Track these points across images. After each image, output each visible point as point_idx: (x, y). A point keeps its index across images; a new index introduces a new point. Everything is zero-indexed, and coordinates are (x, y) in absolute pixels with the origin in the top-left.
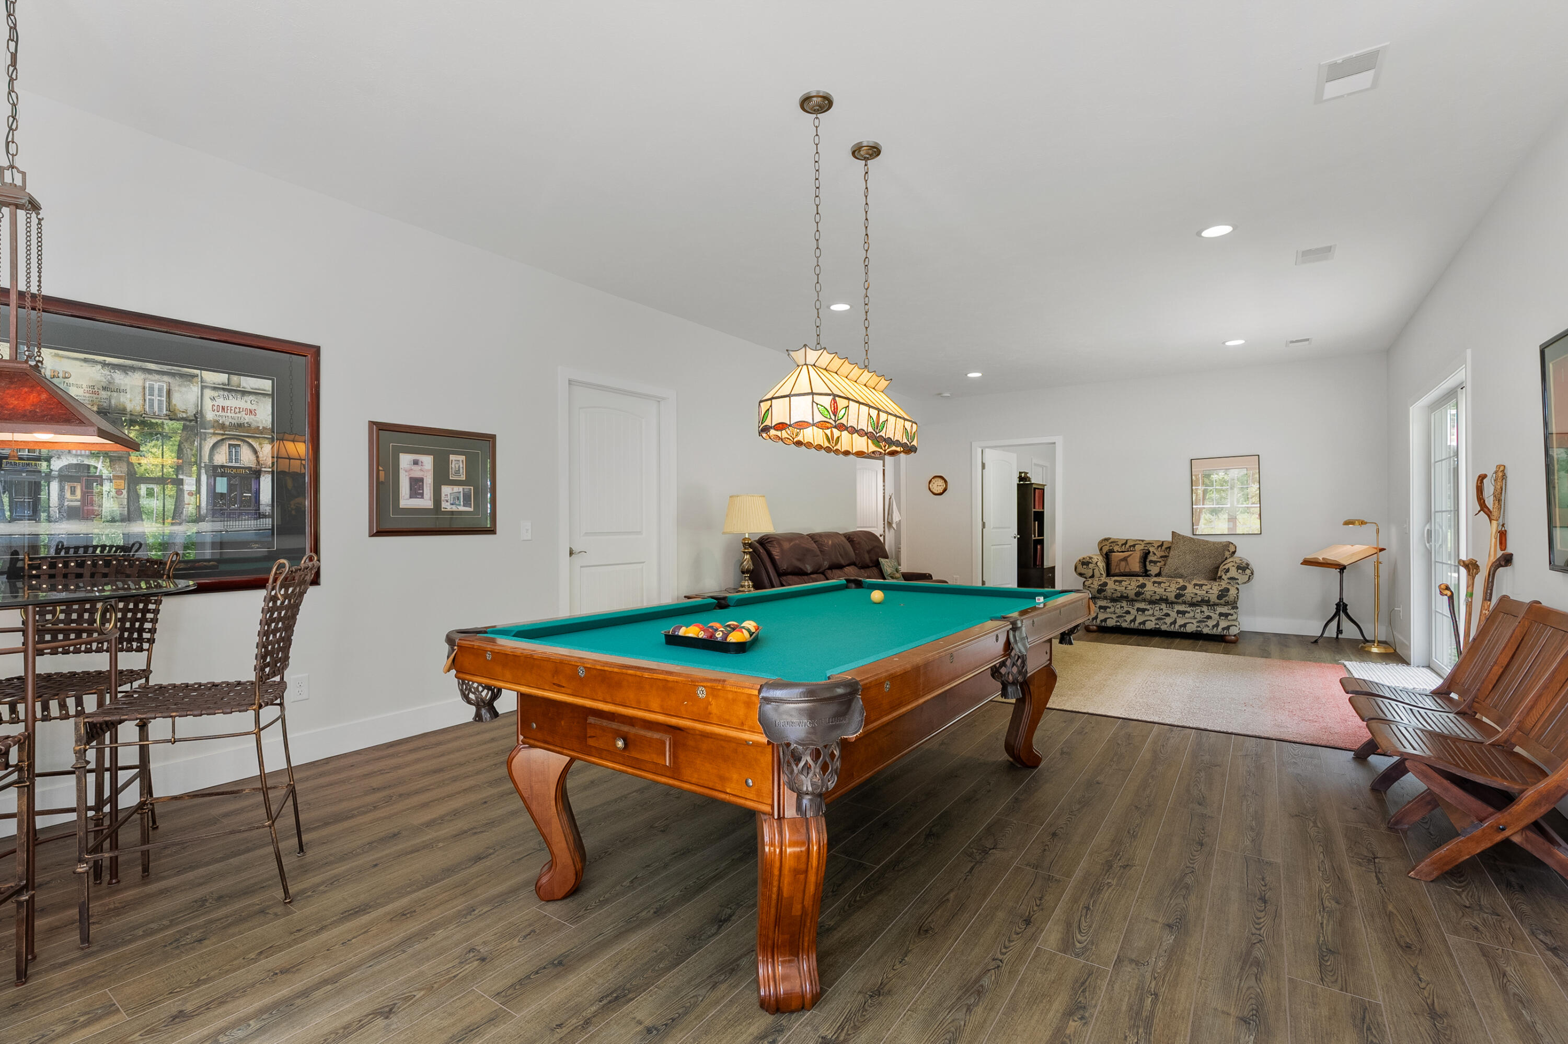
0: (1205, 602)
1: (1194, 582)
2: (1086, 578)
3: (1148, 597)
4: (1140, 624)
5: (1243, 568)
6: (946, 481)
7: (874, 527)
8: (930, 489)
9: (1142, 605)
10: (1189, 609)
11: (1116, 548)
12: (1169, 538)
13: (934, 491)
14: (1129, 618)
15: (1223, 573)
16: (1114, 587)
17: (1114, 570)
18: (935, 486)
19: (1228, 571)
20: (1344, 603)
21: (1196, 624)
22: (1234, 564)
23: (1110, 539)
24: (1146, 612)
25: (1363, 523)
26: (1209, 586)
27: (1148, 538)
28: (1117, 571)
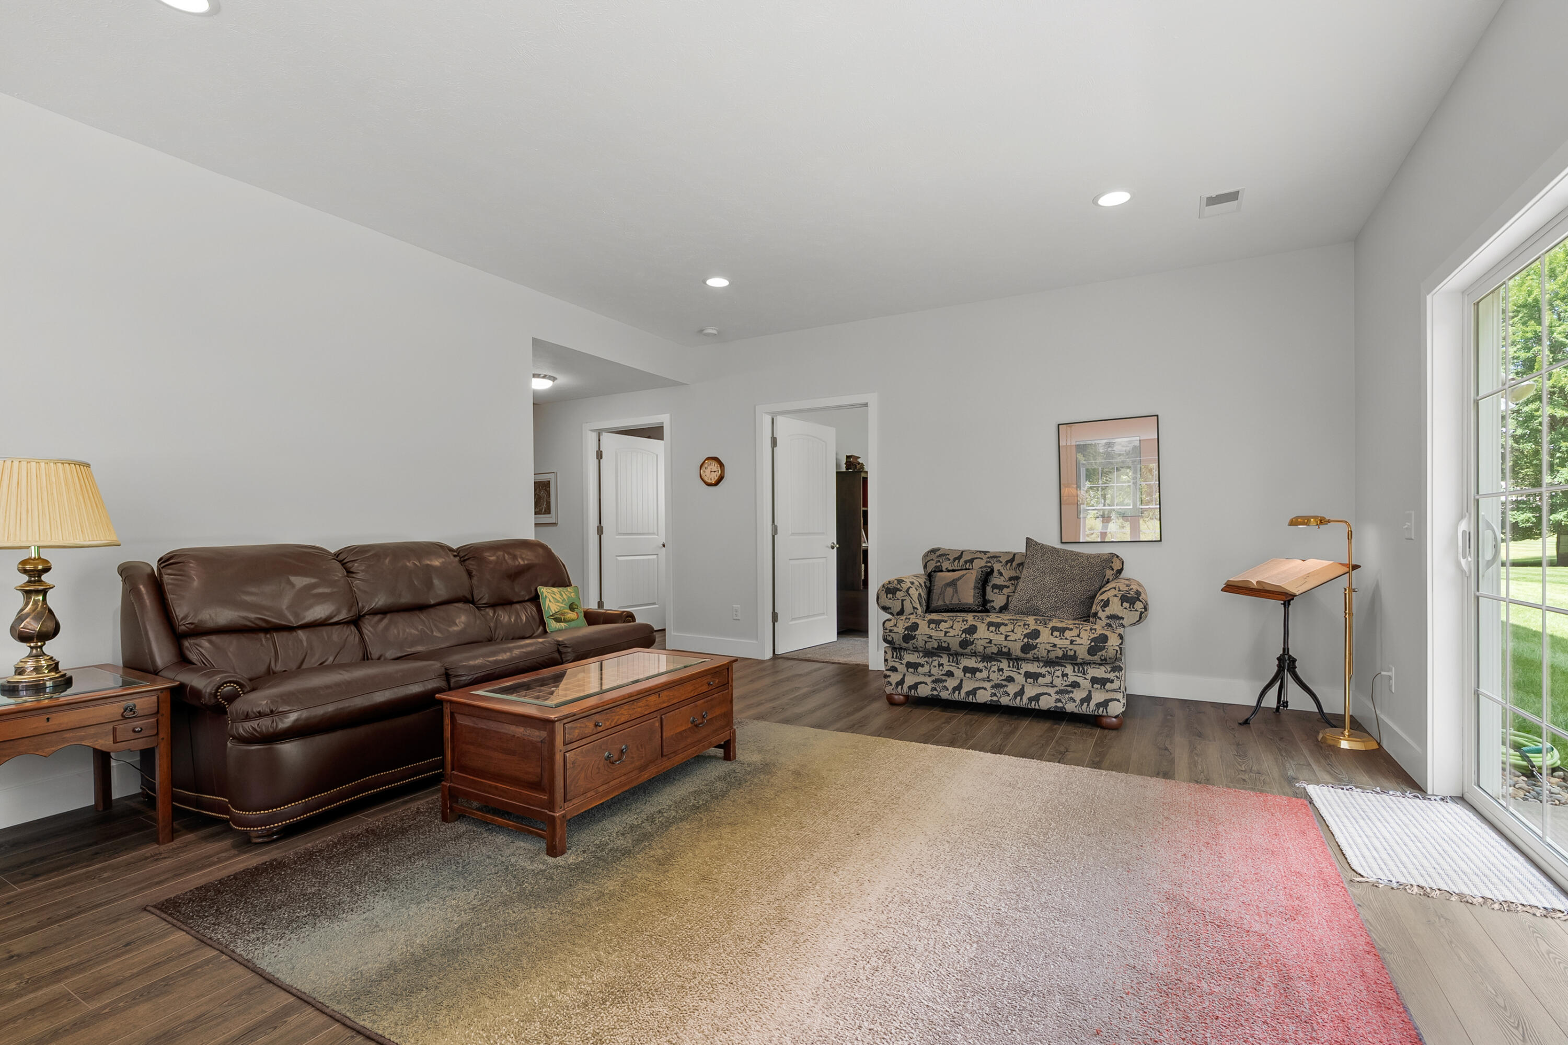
0: (1069, 659)
1: (1051, 625)
2: (892, 614)
3: (981, 649)
4: (968, 693)
5: (1132, 599)
6: (721, 465)
7: (653, 534)
8: (701, 476)
9: (971, 663)
10: (1043, 670)
11: (946, 565)
12: (1021, 548)
13: (706, 479)
14: (951, 683)
15: (1099, 608)
16: (928, 631)
17: (937, 602)
18: (708, 472)
19: (1106, 604)
20: (1290, 657)
21: (1055, 697)
22: (1116, 592)
23: (938, 549)
24: (978, 674)
25: (1322, 521)
26: (1075, 632)
27: (993, 548)
28: (940, 603)
